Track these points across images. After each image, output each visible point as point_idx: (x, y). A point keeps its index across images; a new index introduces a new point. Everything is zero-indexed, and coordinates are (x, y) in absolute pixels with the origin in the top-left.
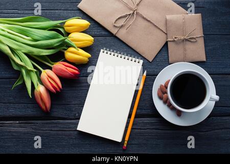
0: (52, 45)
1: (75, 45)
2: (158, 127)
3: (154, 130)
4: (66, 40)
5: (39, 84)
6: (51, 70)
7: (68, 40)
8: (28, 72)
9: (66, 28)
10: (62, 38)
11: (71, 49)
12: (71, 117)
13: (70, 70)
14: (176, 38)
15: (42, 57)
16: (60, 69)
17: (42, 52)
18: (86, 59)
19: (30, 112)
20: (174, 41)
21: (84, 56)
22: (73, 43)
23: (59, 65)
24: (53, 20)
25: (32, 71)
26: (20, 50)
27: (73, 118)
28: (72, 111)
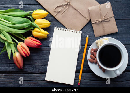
0: (24, 27)
1: (38, 27)
2: (91, 79)
3: (88, 81)
4: (33, 24)
5: (16, 52)
6: (24, 42)
7: (34, 23)
8: (9, 44)
9: (33, 16)
10: (31, 22)
11: (36, 29)
12: (36, 72)
13: (35, 43)
14: (96, 21)
15: (18, 34)
16: (29, 42)
17: (18, 31)
18: (46, 36)
19: (11, 69)
20: (95, 23)
21: (44, 33)
22: (37, 26)
23: (29, 40)
24: (26, 11)
25: (11, 43)
26: (4, 30)
27: (38, 72)
28: (37, 68)
